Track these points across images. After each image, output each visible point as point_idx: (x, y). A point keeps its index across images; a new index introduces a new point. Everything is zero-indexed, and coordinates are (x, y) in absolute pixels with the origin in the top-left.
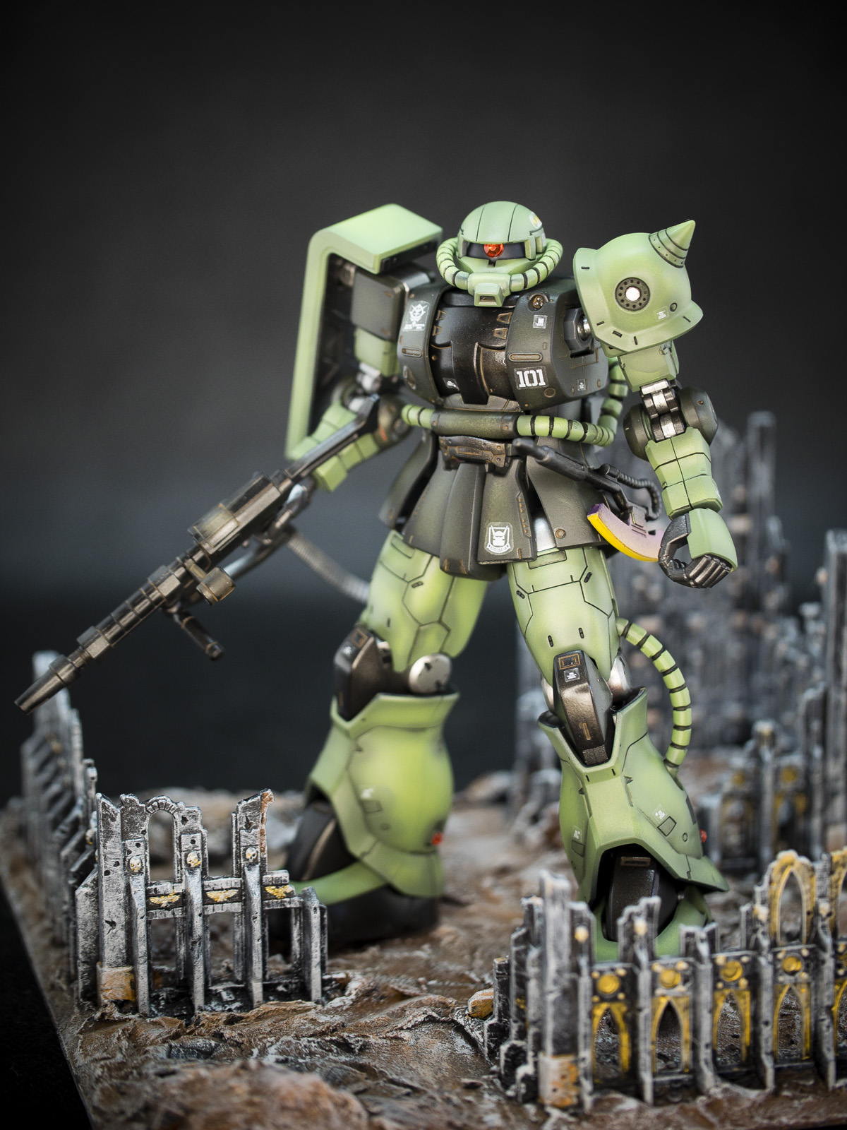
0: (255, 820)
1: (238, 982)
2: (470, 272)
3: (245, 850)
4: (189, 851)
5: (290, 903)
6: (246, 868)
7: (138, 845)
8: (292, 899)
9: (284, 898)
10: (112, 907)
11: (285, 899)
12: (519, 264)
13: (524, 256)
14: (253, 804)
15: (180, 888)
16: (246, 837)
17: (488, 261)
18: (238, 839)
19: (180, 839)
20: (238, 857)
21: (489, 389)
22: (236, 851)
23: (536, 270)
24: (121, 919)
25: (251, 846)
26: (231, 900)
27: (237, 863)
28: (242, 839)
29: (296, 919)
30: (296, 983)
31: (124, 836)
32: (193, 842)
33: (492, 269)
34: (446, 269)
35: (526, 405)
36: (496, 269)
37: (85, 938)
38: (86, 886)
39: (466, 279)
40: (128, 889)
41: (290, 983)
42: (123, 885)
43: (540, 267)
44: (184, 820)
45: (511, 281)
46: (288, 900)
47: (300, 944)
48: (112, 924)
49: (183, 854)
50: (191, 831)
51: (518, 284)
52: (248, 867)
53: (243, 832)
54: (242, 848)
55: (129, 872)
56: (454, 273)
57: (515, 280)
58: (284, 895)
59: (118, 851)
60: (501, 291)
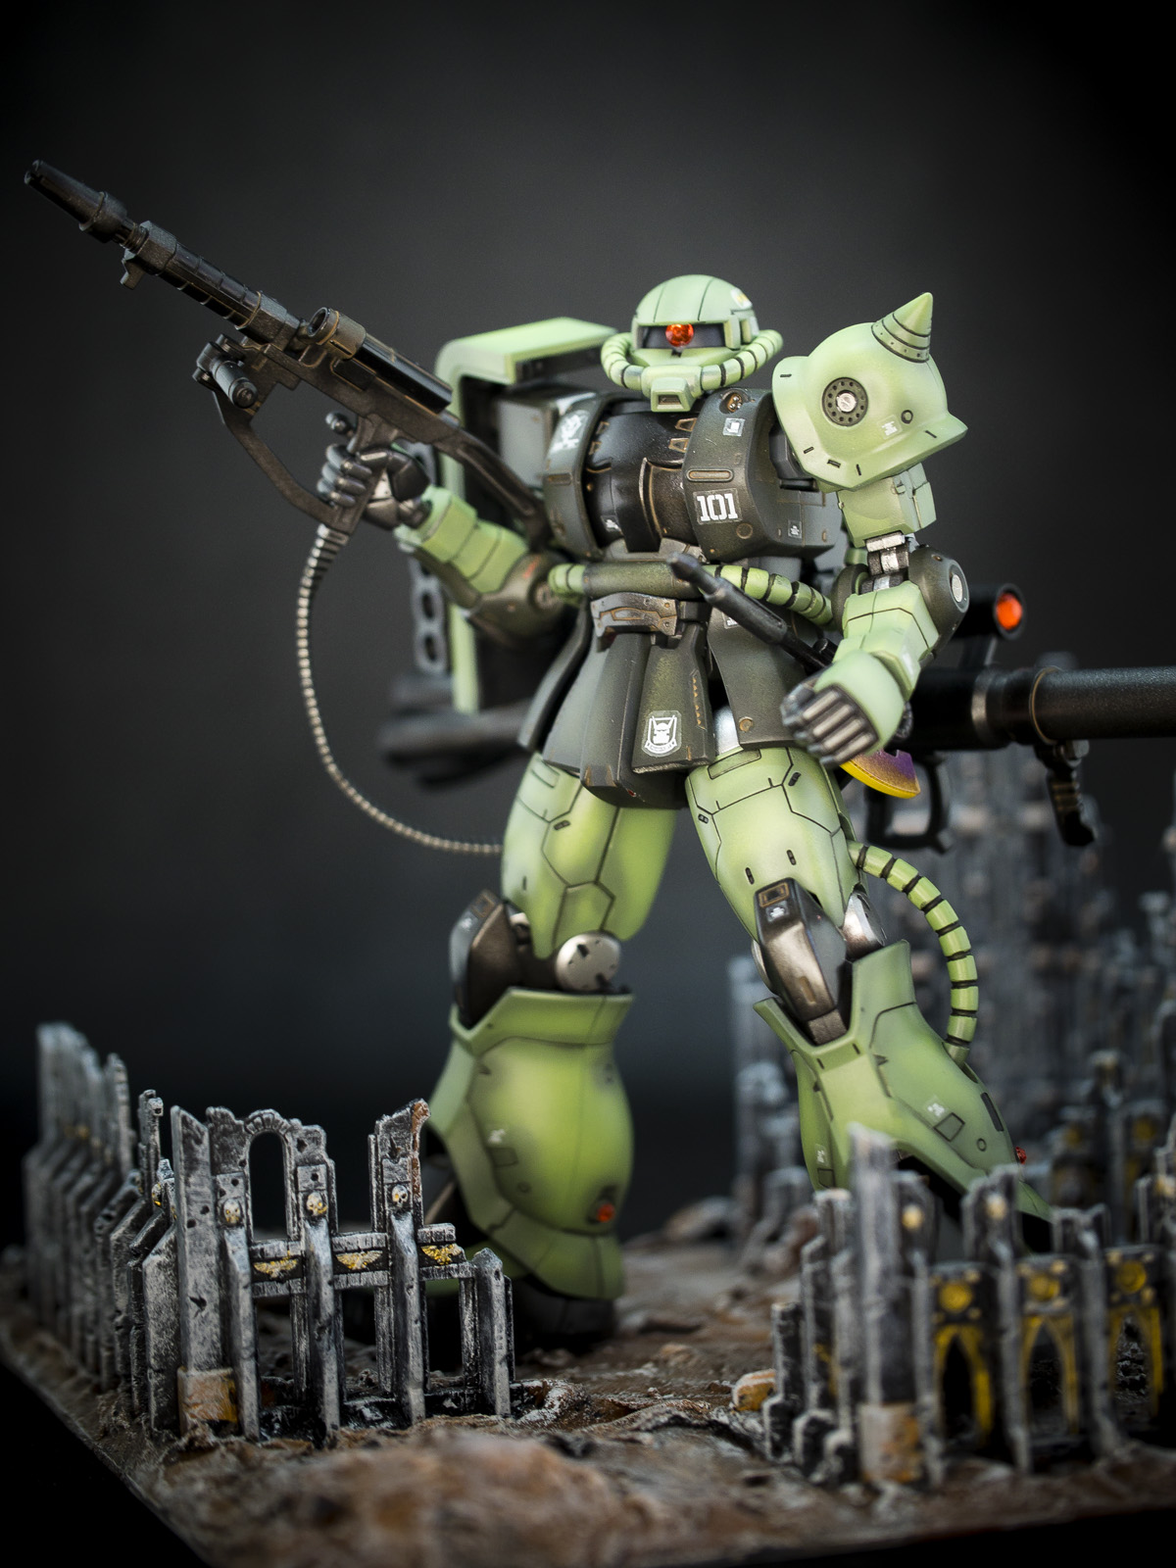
0: (403, 1144)
1: (385, 1395)
2: (645, 366)
3: (391, 1190)
4: (309, 1192)
5: (457, 1271)
6: (393, 1217)
7: (235, 1183)
8: (460, 1265)
9: (450, 1263)
10: (199, 1276)
11: (451, 1265)
12: (716, 353)
13: (723, 344)
14: (400, 1120)
15: (299, 1248)
16: (391, 1169)
17: (670, 351)
18: (380, 1174)
19: (295, 1173)
20: (381, 1201)
21: (662, 528)
22: (377, 1192)
23: (739, 360)
24: (212, 1296)
25: (399, 1183)
26: (372, 1267)
27: (379, 1210)
28: (386, 1172)
29: (468, 1296)
30: (469, 1395)
31: (215, 1169)
32: (315, 1177)
33: (676, 360)
34: (612, 364)
35: (712, 551)
36: (682, 360)
37: (159, 1334)
38: (159, 1252)
39: (638, 374)
40: (222, 1248)
41: (463, 1395)
42: (214, 1242)
43: (744, 356)
44: (301, 1145)
45: (702, 374)
46: (455, 1266)
47: (475, 1336)
48: (201, 1303)
49: (301, 1196)
50: (311, 1161)
51: (712, 379)
52: (395, 1215)
53: (387, 1163)
54: (386, 1188)
55: (223, 1224)
56: (623, 368)
57: (708, 373)
58: (449, 1259)
59: (207, 1190)
60: (688, 389)
